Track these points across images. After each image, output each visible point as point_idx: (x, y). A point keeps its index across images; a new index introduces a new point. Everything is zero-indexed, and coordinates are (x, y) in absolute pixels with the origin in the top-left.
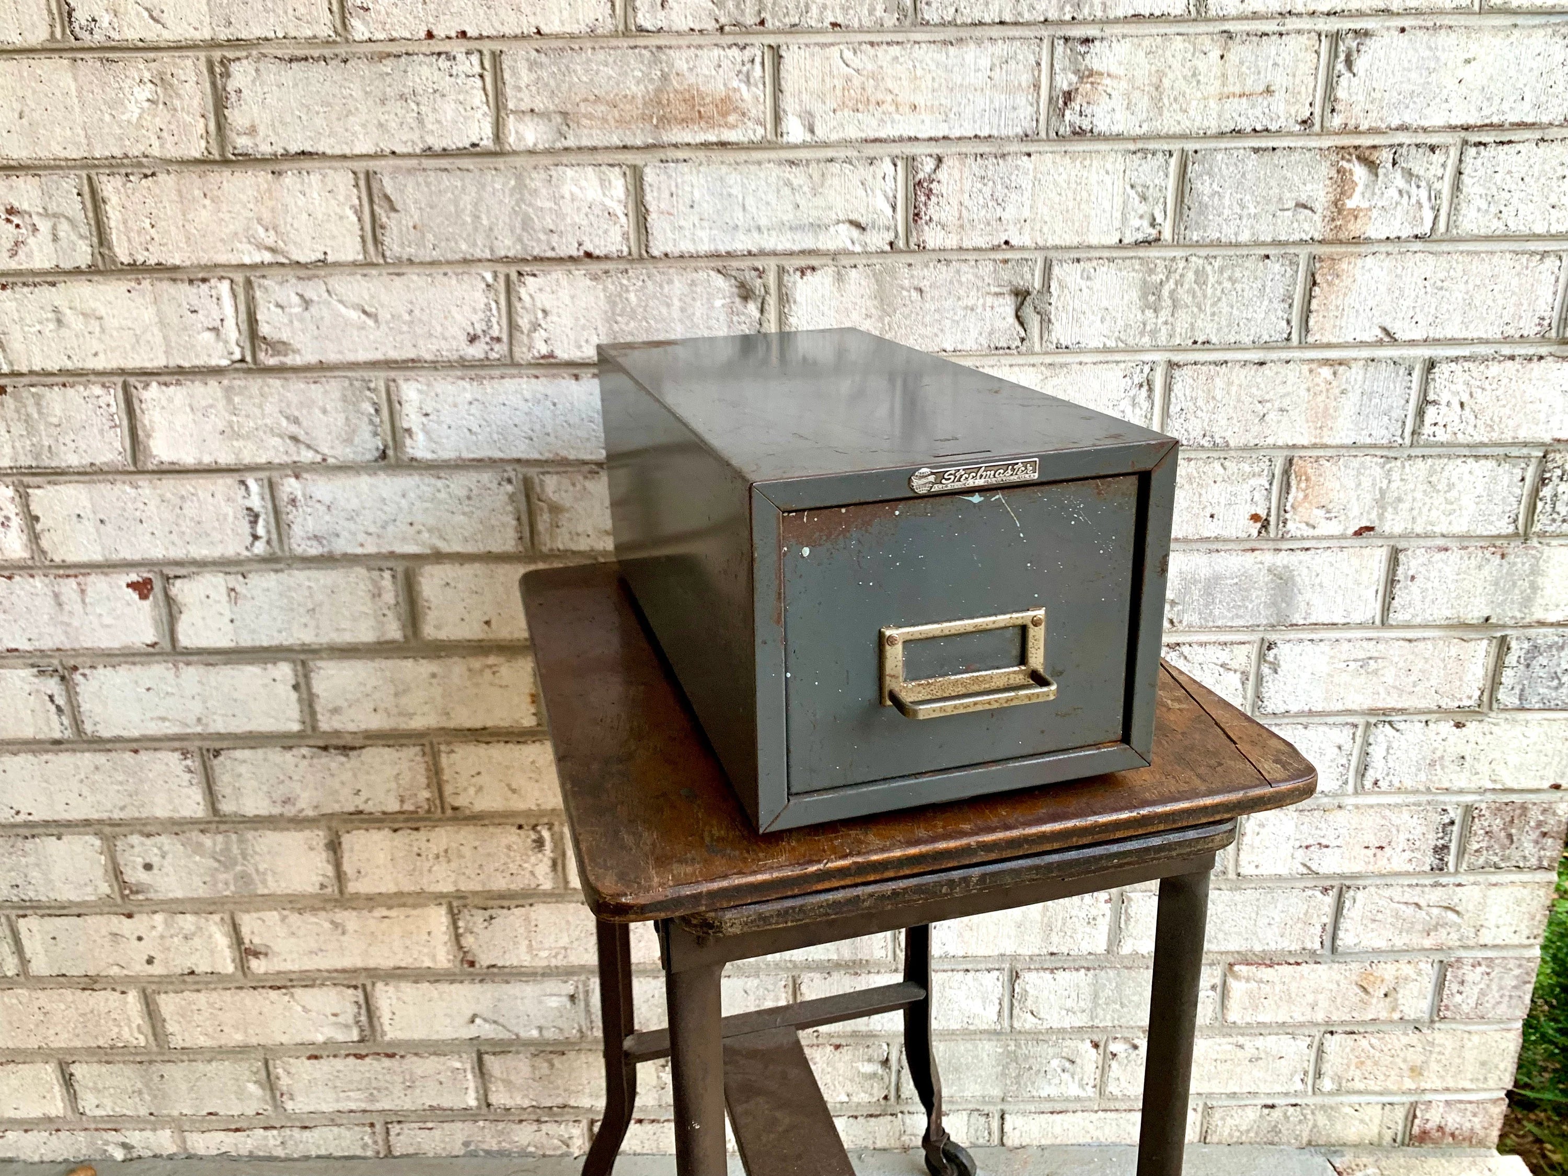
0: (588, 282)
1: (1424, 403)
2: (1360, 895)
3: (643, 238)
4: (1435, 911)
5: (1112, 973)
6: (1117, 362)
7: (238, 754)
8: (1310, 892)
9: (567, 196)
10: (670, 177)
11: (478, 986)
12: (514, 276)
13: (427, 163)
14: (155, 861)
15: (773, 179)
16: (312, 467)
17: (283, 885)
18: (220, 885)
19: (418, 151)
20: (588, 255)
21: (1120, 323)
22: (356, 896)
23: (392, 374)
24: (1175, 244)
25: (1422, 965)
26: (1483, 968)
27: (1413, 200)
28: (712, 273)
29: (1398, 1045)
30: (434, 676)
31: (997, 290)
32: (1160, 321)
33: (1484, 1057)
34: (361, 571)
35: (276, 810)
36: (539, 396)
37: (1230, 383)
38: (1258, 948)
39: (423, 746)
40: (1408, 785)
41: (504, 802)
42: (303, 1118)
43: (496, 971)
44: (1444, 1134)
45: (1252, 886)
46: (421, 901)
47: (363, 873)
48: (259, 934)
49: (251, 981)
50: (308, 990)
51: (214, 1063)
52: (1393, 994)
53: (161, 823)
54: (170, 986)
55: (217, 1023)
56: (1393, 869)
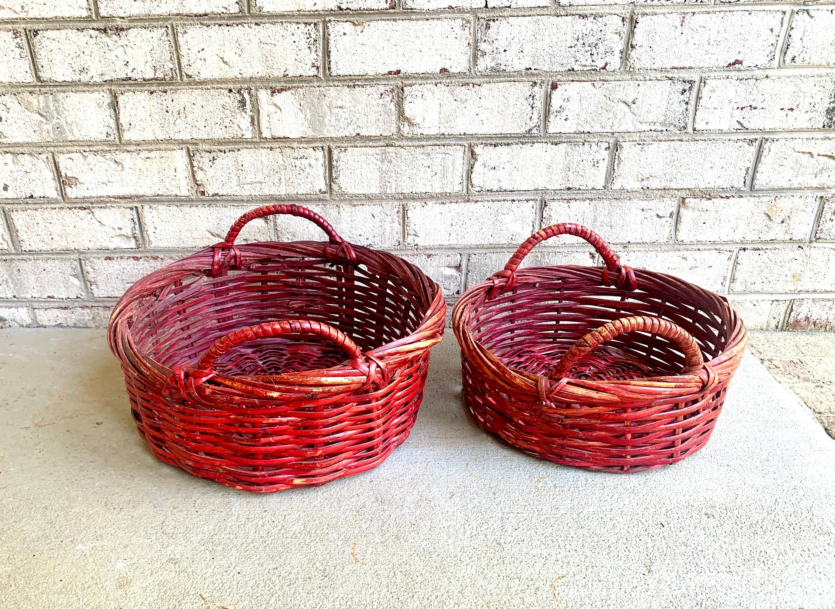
2: (774, 146)
4: (823, 159)
5: (606, 203)
7: (49, 34)
8: (741, 143)
11: (207, 208)
14: (3, 115)
17: (83, 133)
18: (44, 133)
22: (129, 143)
25: (809, 200)
29: (786, 259)
35: (76, 78)
38: (702, 186)
39: (167, 27)
40: (815, 60)
41: (220, 72)
42: (104, 301)
43: (218, 198)
44: (809, 322)
45: (703, 138)
46: (169, 146)
47: (133, 125)
48: (71, 170)
49: (68, 203)
50: (102, 210)
51: (49, 261)
52: (788, 221)
53: (4, 86)
54: (19, 206)
55: (49, 233)
56: (798, 126)
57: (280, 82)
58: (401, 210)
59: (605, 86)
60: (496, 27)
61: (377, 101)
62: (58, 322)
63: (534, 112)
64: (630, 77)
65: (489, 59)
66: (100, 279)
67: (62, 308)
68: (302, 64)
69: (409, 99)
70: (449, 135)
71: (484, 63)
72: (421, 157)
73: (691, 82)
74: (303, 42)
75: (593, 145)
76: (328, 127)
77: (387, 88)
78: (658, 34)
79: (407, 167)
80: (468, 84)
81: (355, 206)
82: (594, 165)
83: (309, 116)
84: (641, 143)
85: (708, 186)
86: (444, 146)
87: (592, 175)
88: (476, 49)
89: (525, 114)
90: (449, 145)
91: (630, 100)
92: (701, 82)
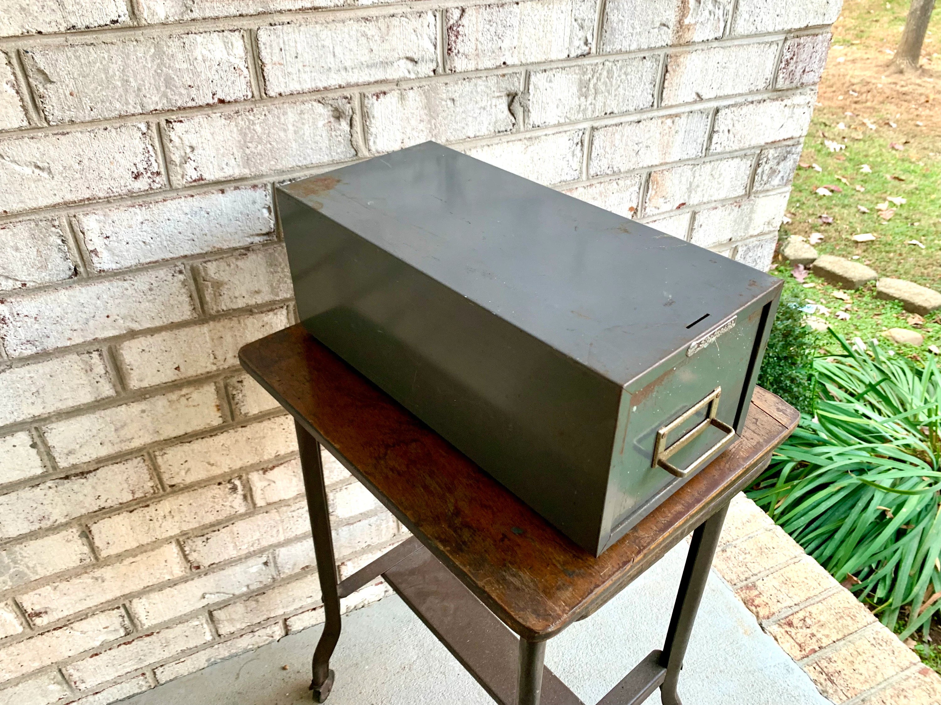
0: (223, 121)
1: (713, 132)
3: (262, 83)
6: (566, 132)
9: (200, 58)
10: (278, 37)
11: (204, 578)
12: (163, 124)
13: (72, 39)
15: (353, 33)
16: (14, 293)
17: (51, 569)
19: (63, 29)
20: (222, 101)
21: (567, 107)
22: (109, 557)
23: (72, 212)
24: (598, 54)
27: (716, 17)
28: (315, 104)
30: (143, 411)
31: (498, 94)
32: (589, 102)
34: (74, 357)
35: (35, 527)
36: (195, 209)
37: (623, 136)
39: (142, 456)
41: (207, 473)
42: (94, 689)
43: (215, 566)
47: (111, 543)
48: (38, 603)
49: (38, 631)
50: (83, 621)
51: (20, 685)
55: (17, 663)
57: (271, 462)
66: (86, 675)
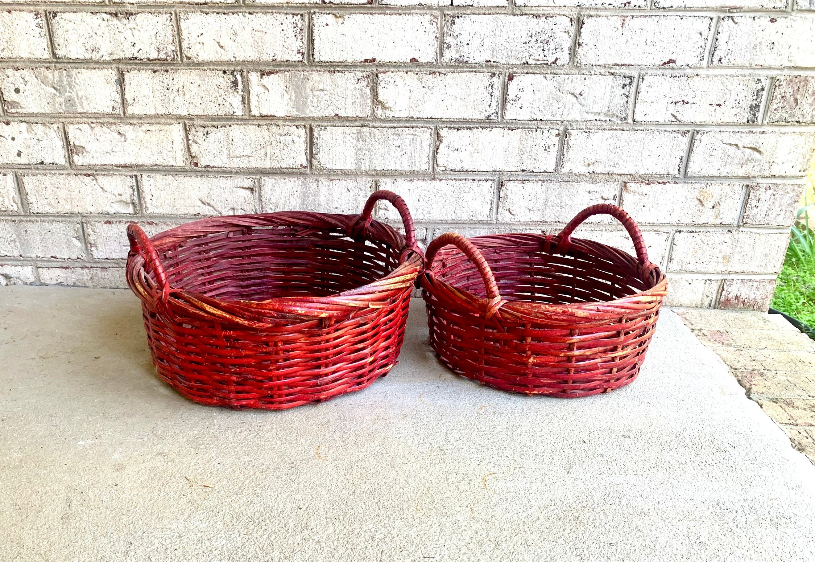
2: (705, 138)
4: (748, 151)
5: (557, 185)
7: (67, 16)
8: (675, 134)
11: (199, 179)
14: (21, 87)
17: (92, 106)
18: (57, 105)
22: (133, 117)
25: (736, 188)
26: (771, 192)
29: (717, 242)
33: (767, 251)
35: (88, 56)
38: (642, 172)
39: (171, 13)
40: (739, 62)
41: (216, 55)
42: (102, 262)
43: (209, 169)
44: (739, 301)
45: (642, 128)
46: (169, 121)
47: (136, 100)
48: (79, 139)
49: (74, 170)
50: (105, 177)
51: (54, 224)
52: (718, 207)
53: (24, 61)
54: (30, 171)
55: (56, 197)
56: (726, 120)
57: (269, 65)
58: (374, 186)
59: (554, 79)
60: (460, 23)
61: (354, 86)
62: (59, 281)
63: (493, 100)
64: (577, 72)
65: (454, 52)
66: (100, 242)
67: (63, 267)
68: (288, 51)
69: (382, 84)
70: (417, 118)
71: (449, 55)
72: (392, 137)
73: (630, 77)
74: (291, 30)
75: (545, 131)
76: (310, 107)
77: (364, 74)
78: (602, 34)
79: (379, 146)
80: (434, 73)
81: (332, 180)
82: (546, 150)
83: (293, 98)
84: (588, 131)
85: (647, 172)
86: (413, 128)
87: (544, 159)
88: (443, 42)
89: (485, 102)
90: (417, 127)
91: (577, 92)
92: (639, 78)
